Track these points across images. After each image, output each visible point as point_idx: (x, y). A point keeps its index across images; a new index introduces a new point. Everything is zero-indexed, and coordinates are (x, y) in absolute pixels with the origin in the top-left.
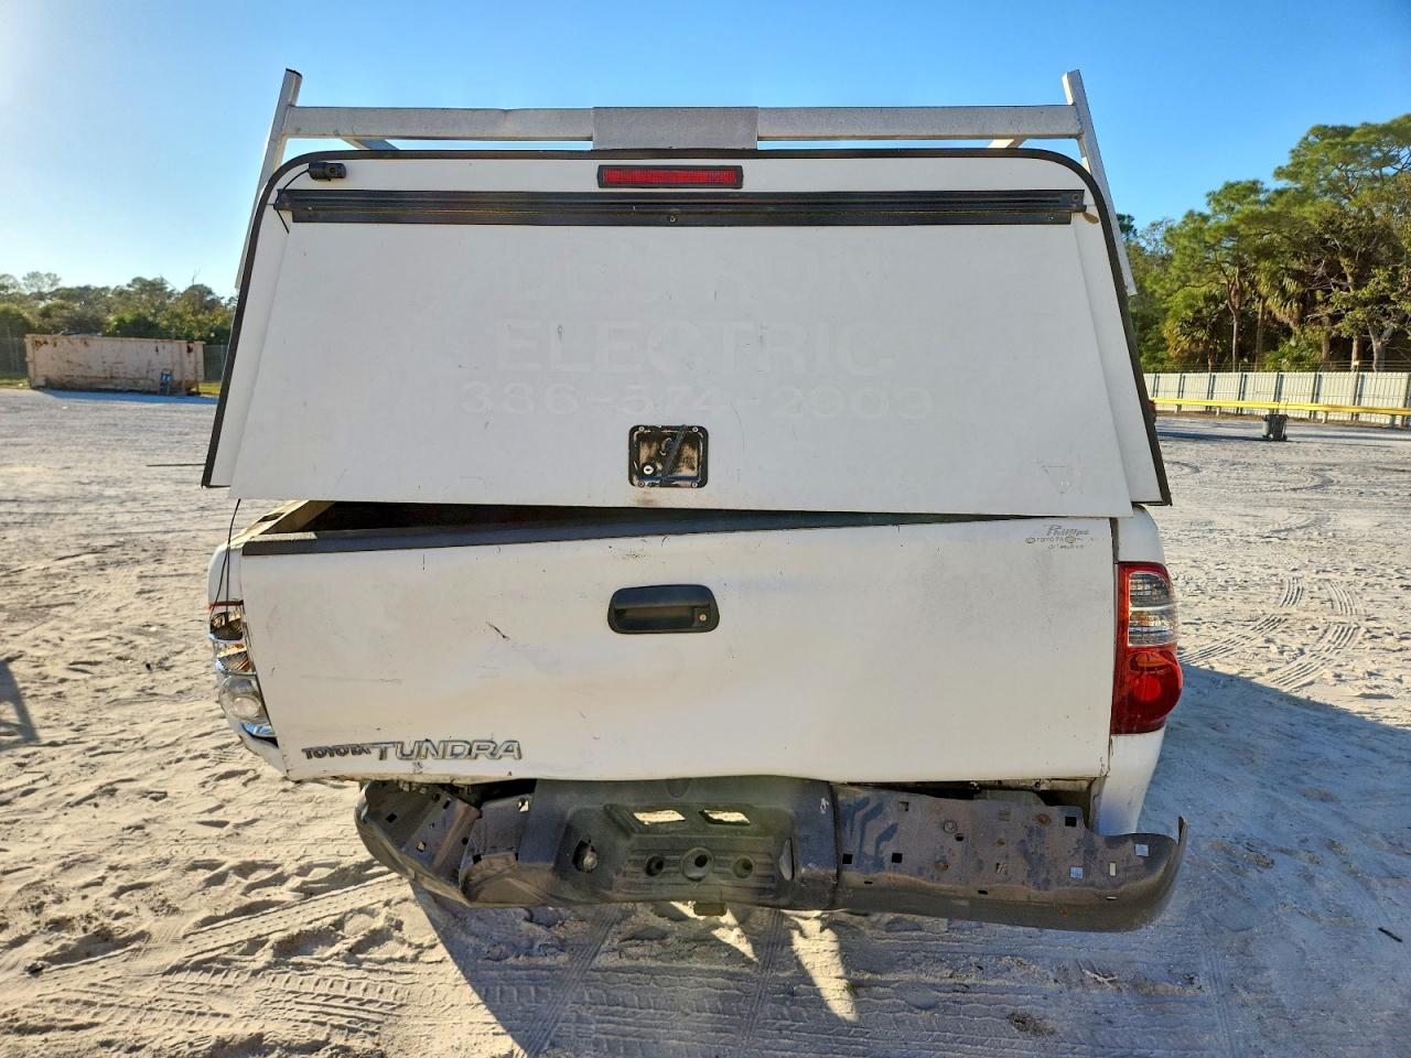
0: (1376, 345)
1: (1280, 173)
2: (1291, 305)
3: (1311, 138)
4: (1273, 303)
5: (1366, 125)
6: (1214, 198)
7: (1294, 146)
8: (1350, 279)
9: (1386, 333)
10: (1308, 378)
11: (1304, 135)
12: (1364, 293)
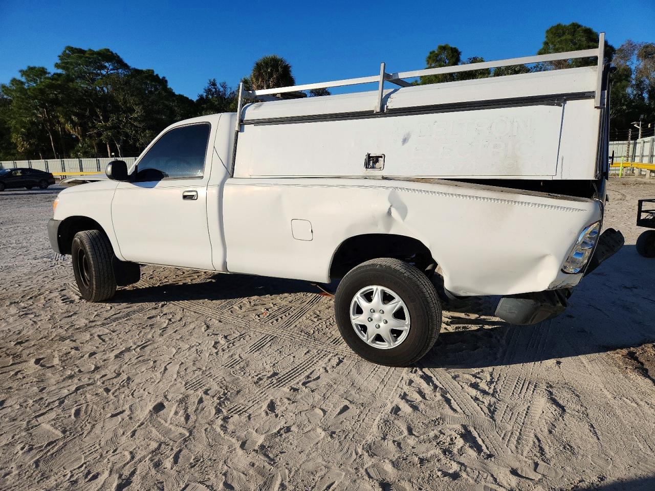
0: (118, 146)
1: (57, 66)
2: (77, 128)
3: (67, 52)
4: (68, 126)
5: (90, 50)
6: (23, 73)
7: (60, 54)
8: (101, 118)
9: (121, 141)
10: (93, 161)
11: (64, 50)
12: (109, 124)
